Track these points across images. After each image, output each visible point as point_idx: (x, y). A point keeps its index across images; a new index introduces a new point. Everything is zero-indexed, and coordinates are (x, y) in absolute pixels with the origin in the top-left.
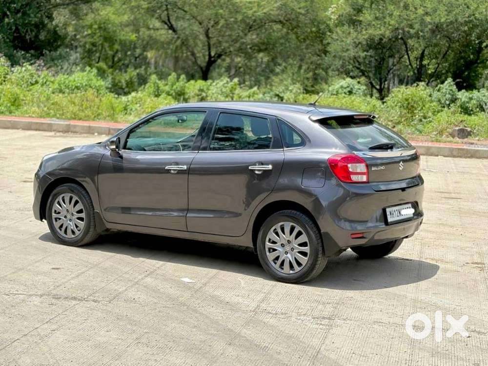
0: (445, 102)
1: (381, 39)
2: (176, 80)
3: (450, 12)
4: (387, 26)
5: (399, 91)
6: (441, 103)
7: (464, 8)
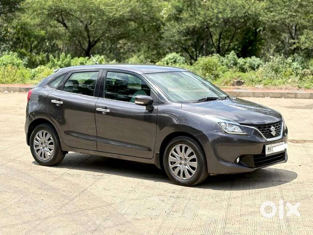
0: (230, 65)
1: (194, 29)
2: (65, 58)
3: (233, 11)
4: (197, 20)
5: (201, 59)
6: (228, 66)
7: (242, 8)
